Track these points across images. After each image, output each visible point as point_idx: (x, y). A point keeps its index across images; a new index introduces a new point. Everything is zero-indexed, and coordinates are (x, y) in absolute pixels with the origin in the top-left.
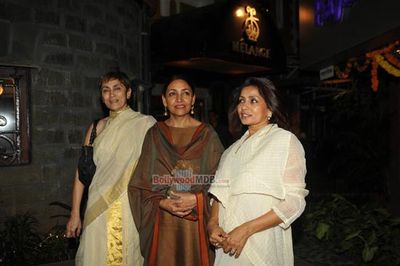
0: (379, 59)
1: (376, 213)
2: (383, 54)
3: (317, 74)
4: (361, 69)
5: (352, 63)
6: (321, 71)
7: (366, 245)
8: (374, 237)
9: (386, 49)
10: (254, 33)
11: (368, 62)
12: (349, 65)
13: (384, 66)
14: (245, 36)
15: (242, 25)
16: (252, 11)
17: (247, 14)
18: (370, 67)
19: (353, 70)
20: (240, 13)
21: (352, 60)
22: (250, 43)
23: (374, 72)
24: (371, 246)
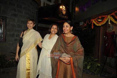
0: (94, 21)
1: (91, 58)
2: (95, 20)
3: (79, 24)
4: (89, 23)
5: (88, 22)
6: (80, 23)
7: (88, 65)
8: (90, 64)
9: (95, 19)
10: (64, 12)
11: (91, 22)
12: (87, 22)
13: (95, 23)
14: (62, 13)
15: (61, 10)
16: (64, 7)
17: (63, 8)
18: (92, 23)
19: (88, 23)
20: (61, 7)
21: (87, 21)
22: (63, 15)
23: (92, 24)
24: (89, 66)
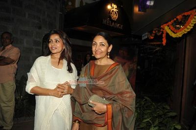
0: (166, 28)
2: (168, 26)
3: (141, 37)
4: (159, 34)
5: (155, 31)
6: (143, 35)
7: (152, 126)
8: (157, 122)
9: (170, 23)
10: (115, 17)
11: (162, 30)
12: (154, 32)
13: (168, 32)
16: (115, 6)
17: (112, 7)
18: (163, 33)
19: (156, 34)
20: (109, 7)
21: (155, 29)
23: (164, 35)
24: (154, 127)
